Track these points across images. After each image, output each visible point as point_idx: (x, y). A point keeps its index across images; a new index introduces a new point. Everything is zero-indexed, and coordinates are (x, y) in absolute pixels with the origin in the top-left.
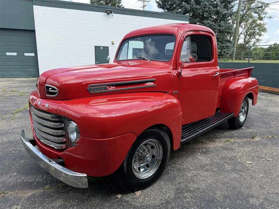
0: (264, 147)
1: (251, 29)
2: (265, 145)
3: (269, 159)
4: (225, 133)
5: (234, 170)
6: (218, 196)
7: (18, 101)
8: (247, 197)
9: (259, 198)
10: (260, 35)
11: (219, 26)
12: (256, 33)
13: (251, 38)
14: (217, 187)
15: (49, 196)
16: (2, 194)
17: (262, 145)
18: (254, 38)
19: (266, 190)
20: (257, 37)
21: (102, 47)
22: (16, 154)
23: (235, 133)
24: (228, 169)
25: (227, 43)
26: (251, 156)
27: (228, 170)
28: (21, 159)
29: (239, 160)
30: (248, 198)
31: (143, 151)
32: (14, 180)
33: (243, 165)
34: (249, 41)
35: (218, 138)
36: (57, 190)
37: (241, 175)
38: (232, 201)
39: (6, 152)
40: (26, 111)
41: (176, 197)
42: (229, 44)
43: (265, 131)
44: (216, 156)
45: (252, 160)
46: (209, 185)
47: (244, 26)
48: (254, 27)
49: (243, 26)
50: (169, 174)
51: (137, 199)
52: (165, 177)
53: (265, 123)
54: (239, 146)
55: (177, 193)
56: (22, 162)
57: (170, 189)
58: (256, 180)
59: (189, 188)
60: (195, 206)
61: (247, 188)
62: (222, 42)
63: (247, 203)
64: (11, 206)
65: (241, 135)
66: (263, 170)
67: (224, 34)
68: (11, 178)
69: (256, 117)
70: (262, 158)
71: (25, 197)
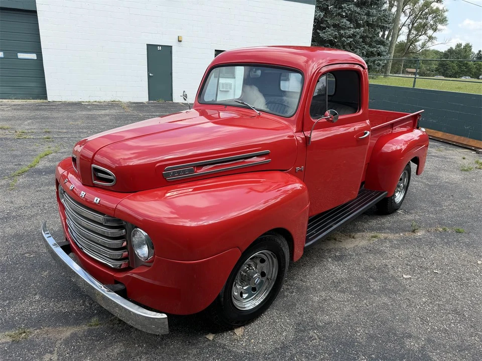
0: (430, 248)
1: (421, 18)
2: (431, 244)
3: (437, 271)
4: (371, 222)
5: (384, 291)
6: (359, 336)
7: (17, 150)
8: (402, 338)
9: (419, 338)
10: (435, 30)
11: (368, 14)
12: (429, 25)
13: (420, 34)
14: (358, 320)
15: (100, 337)
16: (23, 335)
17: (427, 245)
18: (425, 34)
19: (430, 324)
20: (430, 32)
21: (159, 46)
22: (33, 260)
23: (387, 221)
24: (375, 288)
25: (378, 46)
26: (410, 265)
27: (374, 291)
28: (43, 269)
29: (392, 272)
30: (404, 339)
31: (247, 267)
32: (37, 309)
33: (397, 281)
34: (416, 39)
35: (359, 231)
36: (111, 326)
37: (394, 300)
38: (380, 344)
39: (14, 255)
40: (35, 172)
41: (296, 337)
42: (382, 48)
43: (432, 219)
44: (356, 265)
45: (411, 273)
46: (346, 316)
47: (410, 13)
48: (426, 14)
49: (408, 12)
50: (284, 296)
51: (238, 341)
52: (279, 302)
53: (433, 203)
54: (391, 246)
55: (298, 331)
56: (45, 274)
57: (288, 324)
58: (417, 308)
59: (316, 323)
60: (325, 353)
61: (402, 321)
62: (371, 44)
63: (402, 348)
64: (40, 355)
65: (395, 225)
66: (427, 291)
67: (375, 30)
68: (33, 306)
69: (421, 190)
70: (427, 269)
71: (61, 339)
